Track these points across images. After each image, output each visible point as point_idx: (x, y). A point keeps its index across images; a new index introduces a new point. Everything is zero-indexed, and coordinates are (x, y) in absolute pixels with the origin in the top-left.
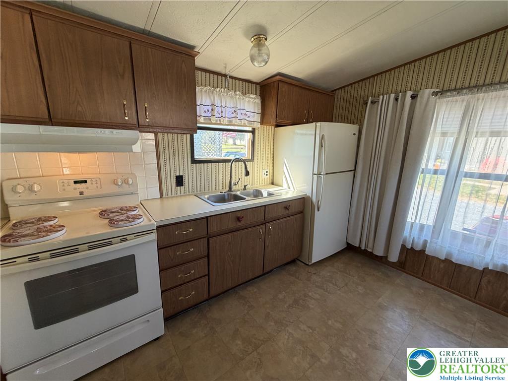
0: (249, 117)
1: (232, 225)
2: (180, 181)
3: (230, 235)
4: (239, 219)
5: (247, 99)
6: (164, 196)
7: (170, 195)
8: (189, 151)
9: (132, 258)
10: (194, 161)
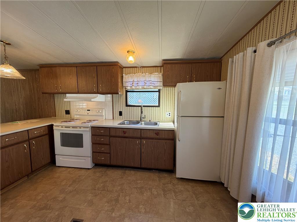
0: (155, 84)
1: (121, 134)
2: (121, 114)
3: (120, 139)
4: (125, 132)
5: (153, 76)
6: (114, 119)
7: (117, 119)
8: (125, 100)
9: (82, 135)
10: (127, 105)
